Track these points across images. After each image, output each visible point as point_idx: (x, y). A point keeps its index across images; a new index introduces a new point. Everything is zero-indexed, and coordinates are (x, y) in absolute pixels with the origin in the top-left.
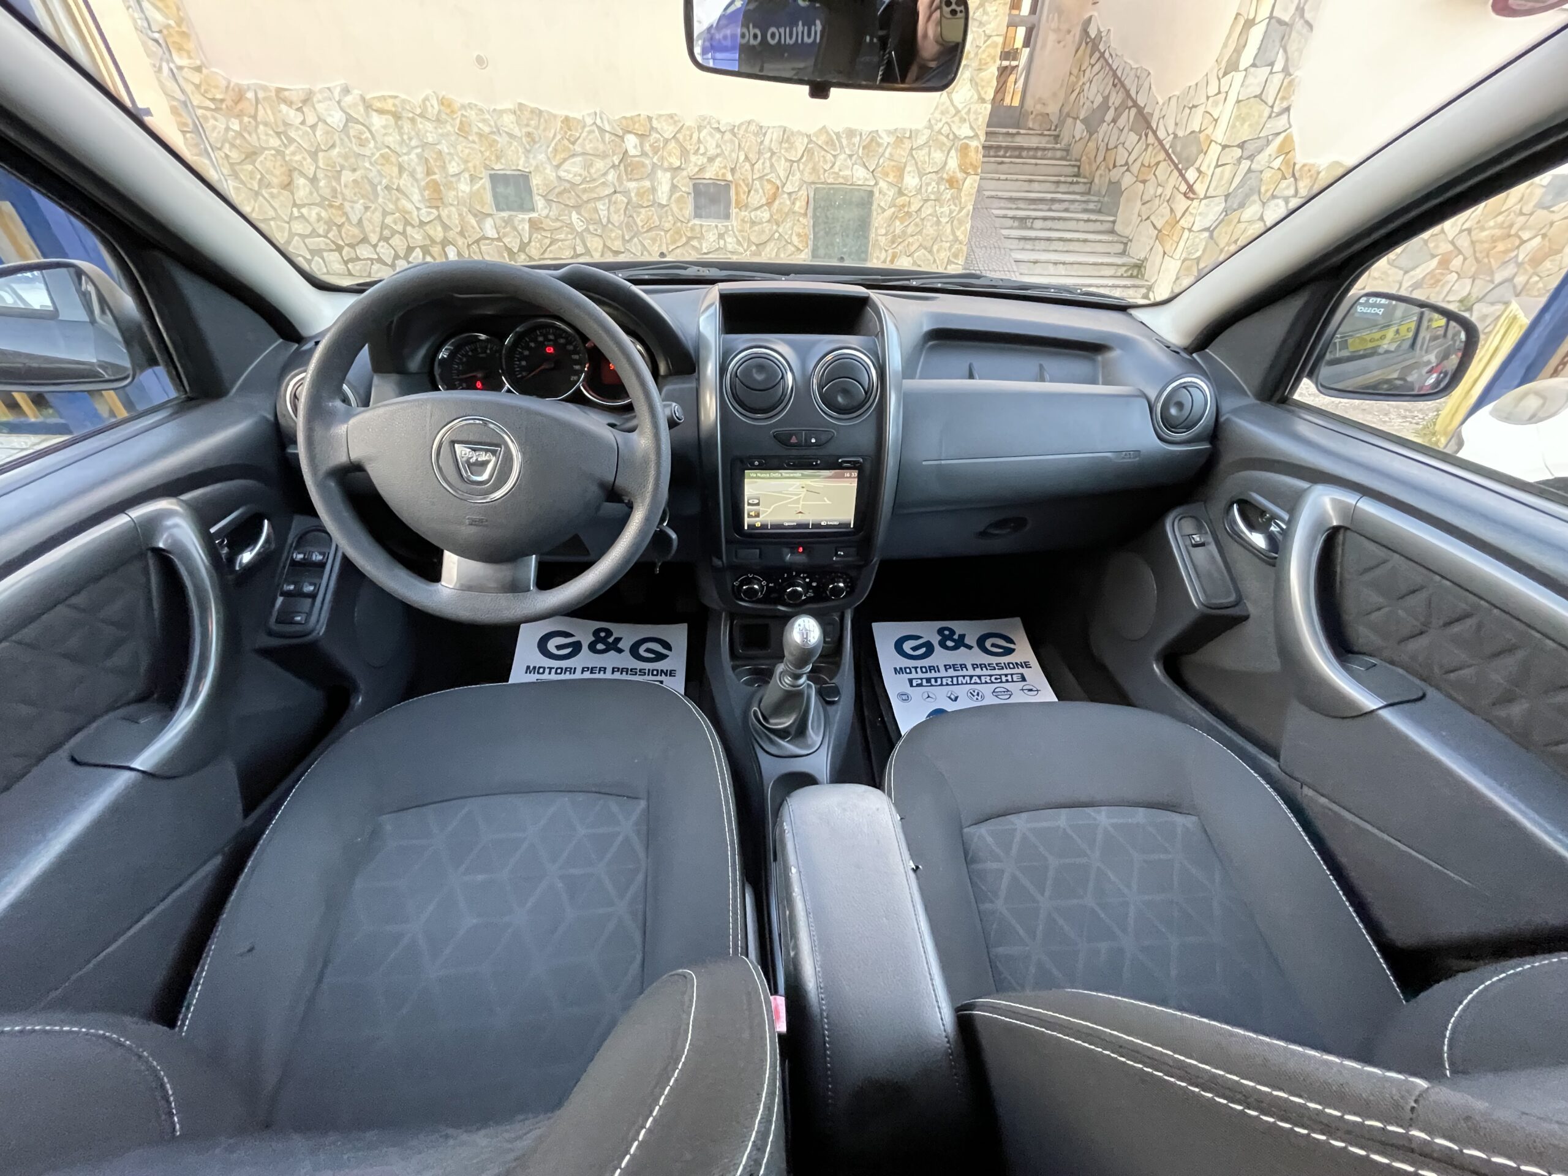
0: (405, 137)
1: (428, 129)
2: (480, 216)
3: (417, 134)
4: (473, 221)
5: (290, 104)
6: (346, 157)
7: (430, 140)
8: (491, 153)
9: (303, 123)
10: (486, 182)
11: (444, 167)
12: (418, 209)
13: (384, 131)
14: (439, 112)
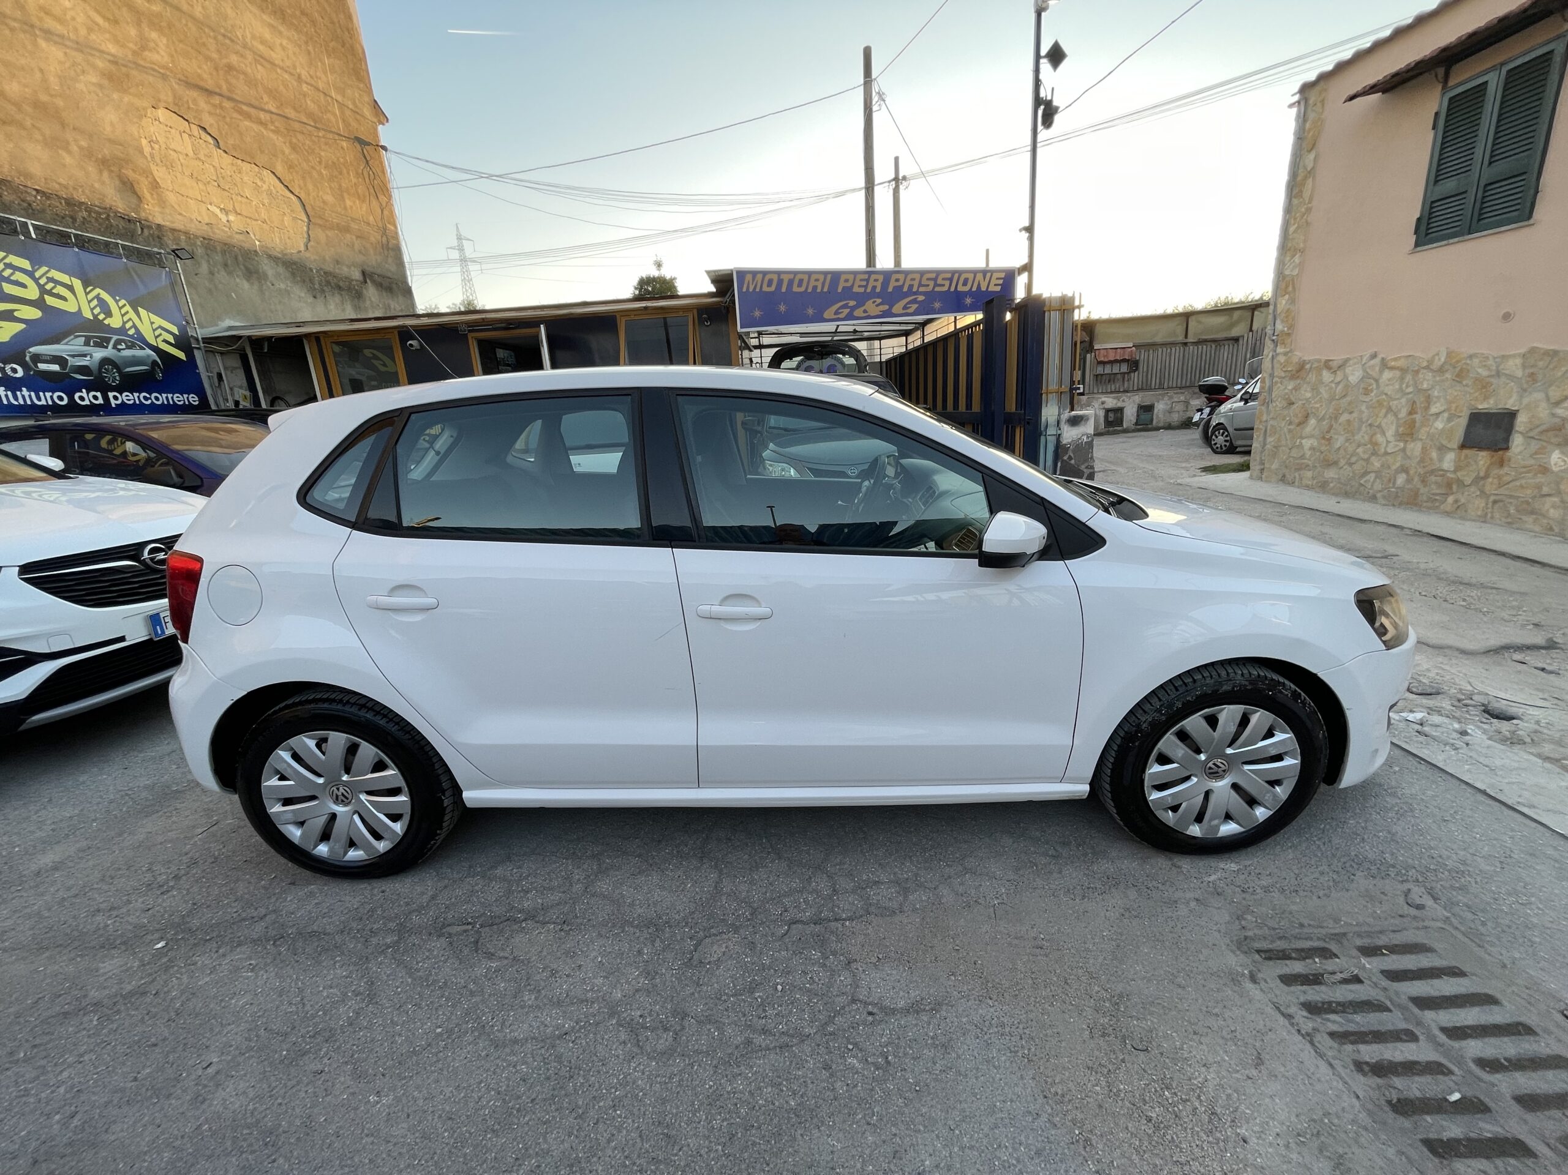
0: (1404, 386)
1: (1427, 380)
2: (1442, 449)
3: (1416, 383)
4: (1434, 455)
5: (1329, 368)
6: (1350, 403)
7: (1425, 386)
8: (1481, 394)
9: (1332, 381)
10: (1463, 422)
11: (1427, 408)
12: (1388, 442)
13: (1388, 382)
14: (1445, 363)
